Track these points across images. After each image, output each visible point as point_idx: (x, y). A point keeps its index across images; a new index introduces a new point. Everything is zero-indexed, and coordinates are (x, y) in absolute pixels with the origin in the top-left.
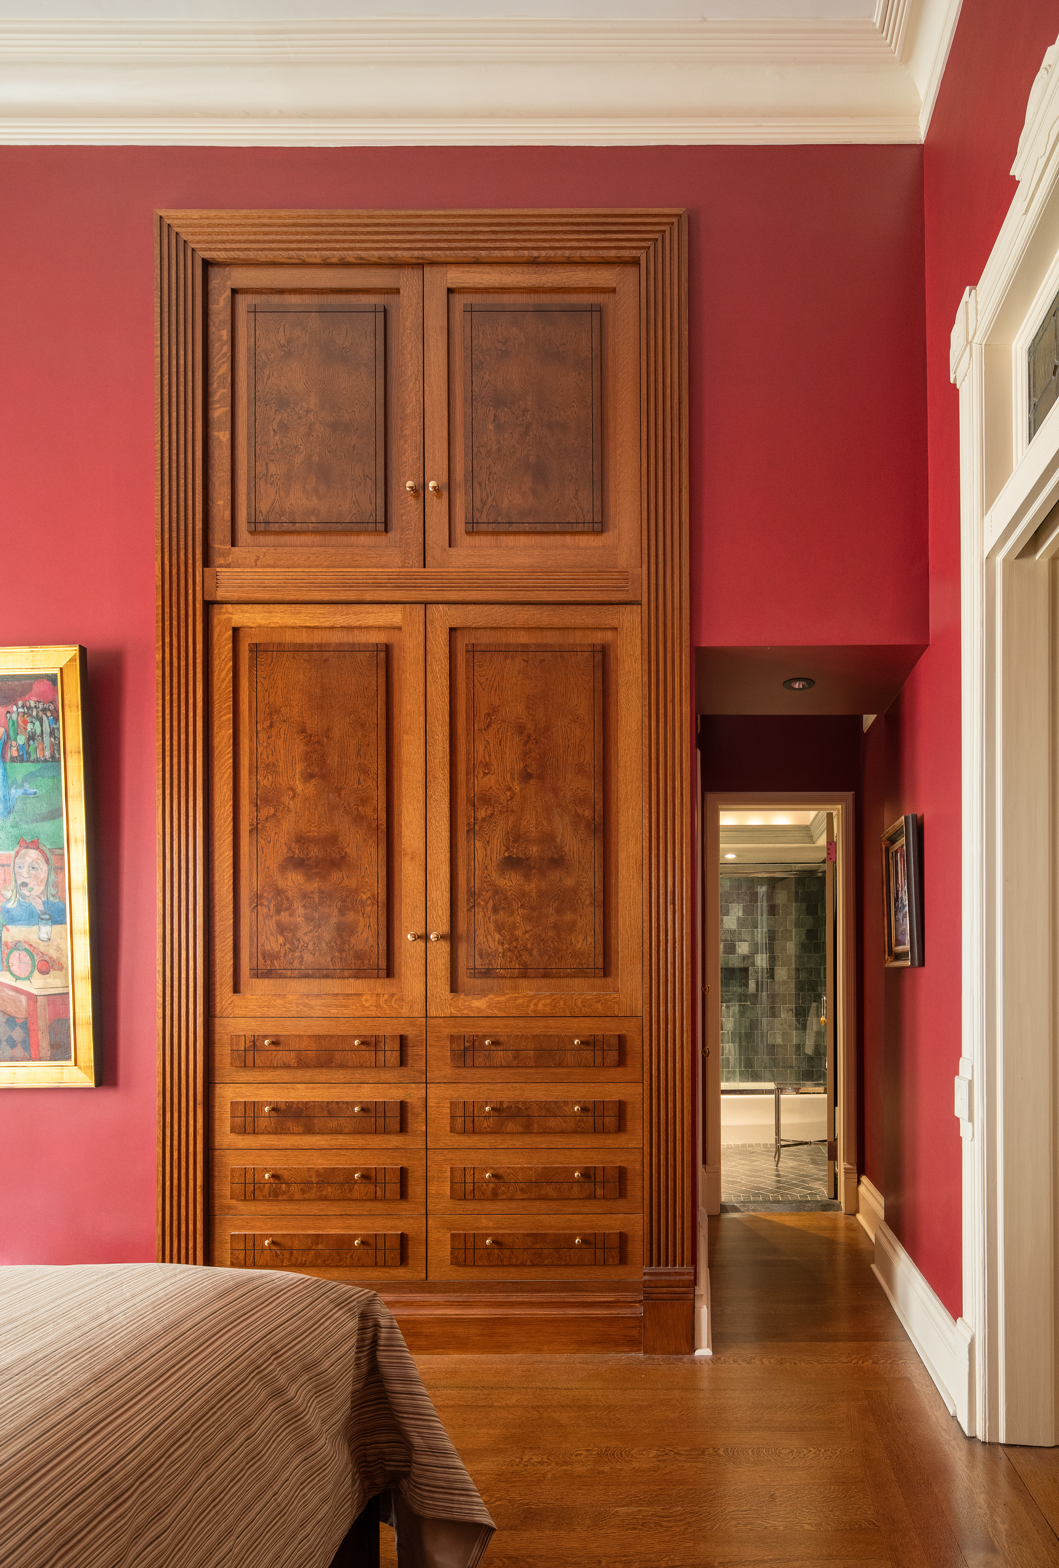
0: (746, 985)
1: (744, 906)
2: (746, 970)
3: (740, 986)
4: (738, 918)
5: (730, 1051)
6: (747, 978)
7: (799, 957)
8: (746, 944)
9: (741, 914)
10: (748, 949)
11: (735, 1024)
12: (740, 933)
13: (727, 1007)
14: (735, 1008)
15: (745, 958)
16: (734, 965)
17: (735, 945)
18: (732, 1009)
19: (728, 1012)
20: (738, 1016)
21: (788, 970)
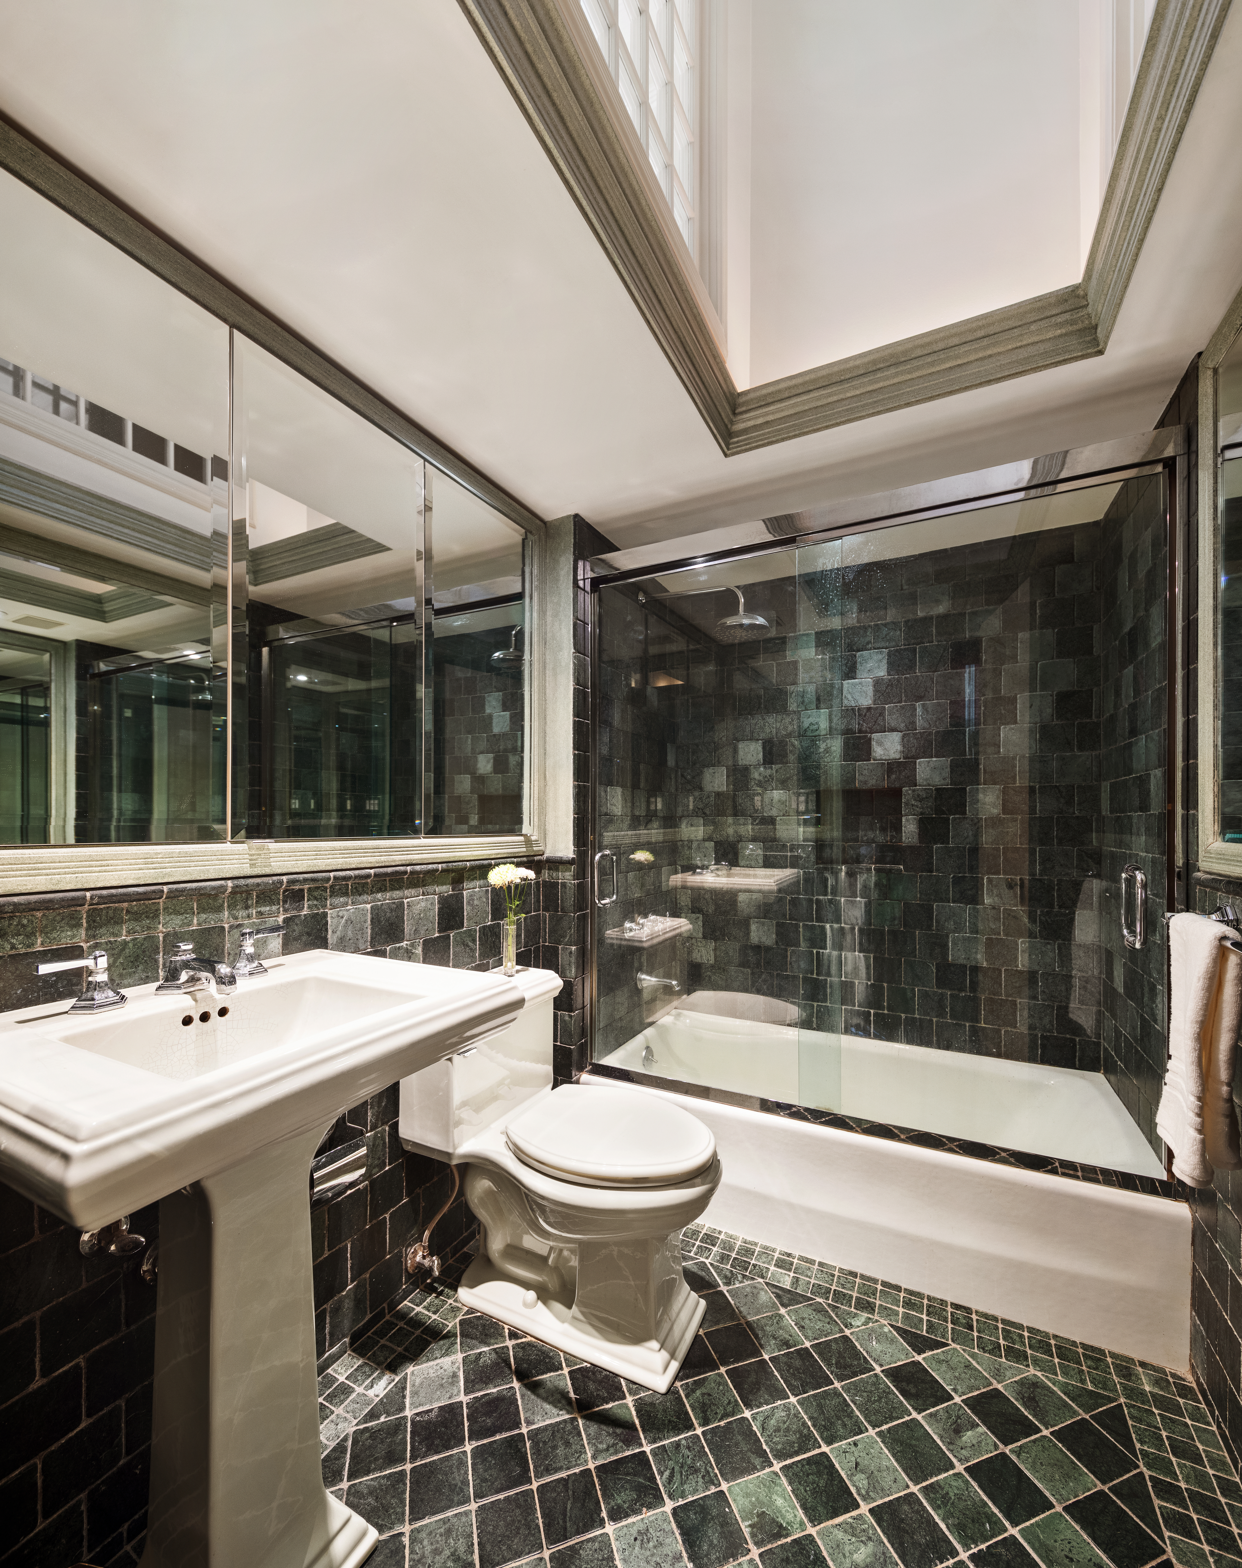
0: (897, 827)
1: (889, 655)
2: (896, 794)
3: (883, 830)
4: (877, 682)
5: (856, 968)
6: (898, 814)
7: (1038, 761)
8: (896, 737)
9: (882, 672)
10: (899, 747)
11: (868, 912)
12: (882, 714)
13: (851, 874)
14: (868, 877)
15: (891, 767)
16: (865, 782)
17: (870, 740)
18: (860, 880)
19: (852, 886)
20: (874, 895)
21: (1004, 792)
